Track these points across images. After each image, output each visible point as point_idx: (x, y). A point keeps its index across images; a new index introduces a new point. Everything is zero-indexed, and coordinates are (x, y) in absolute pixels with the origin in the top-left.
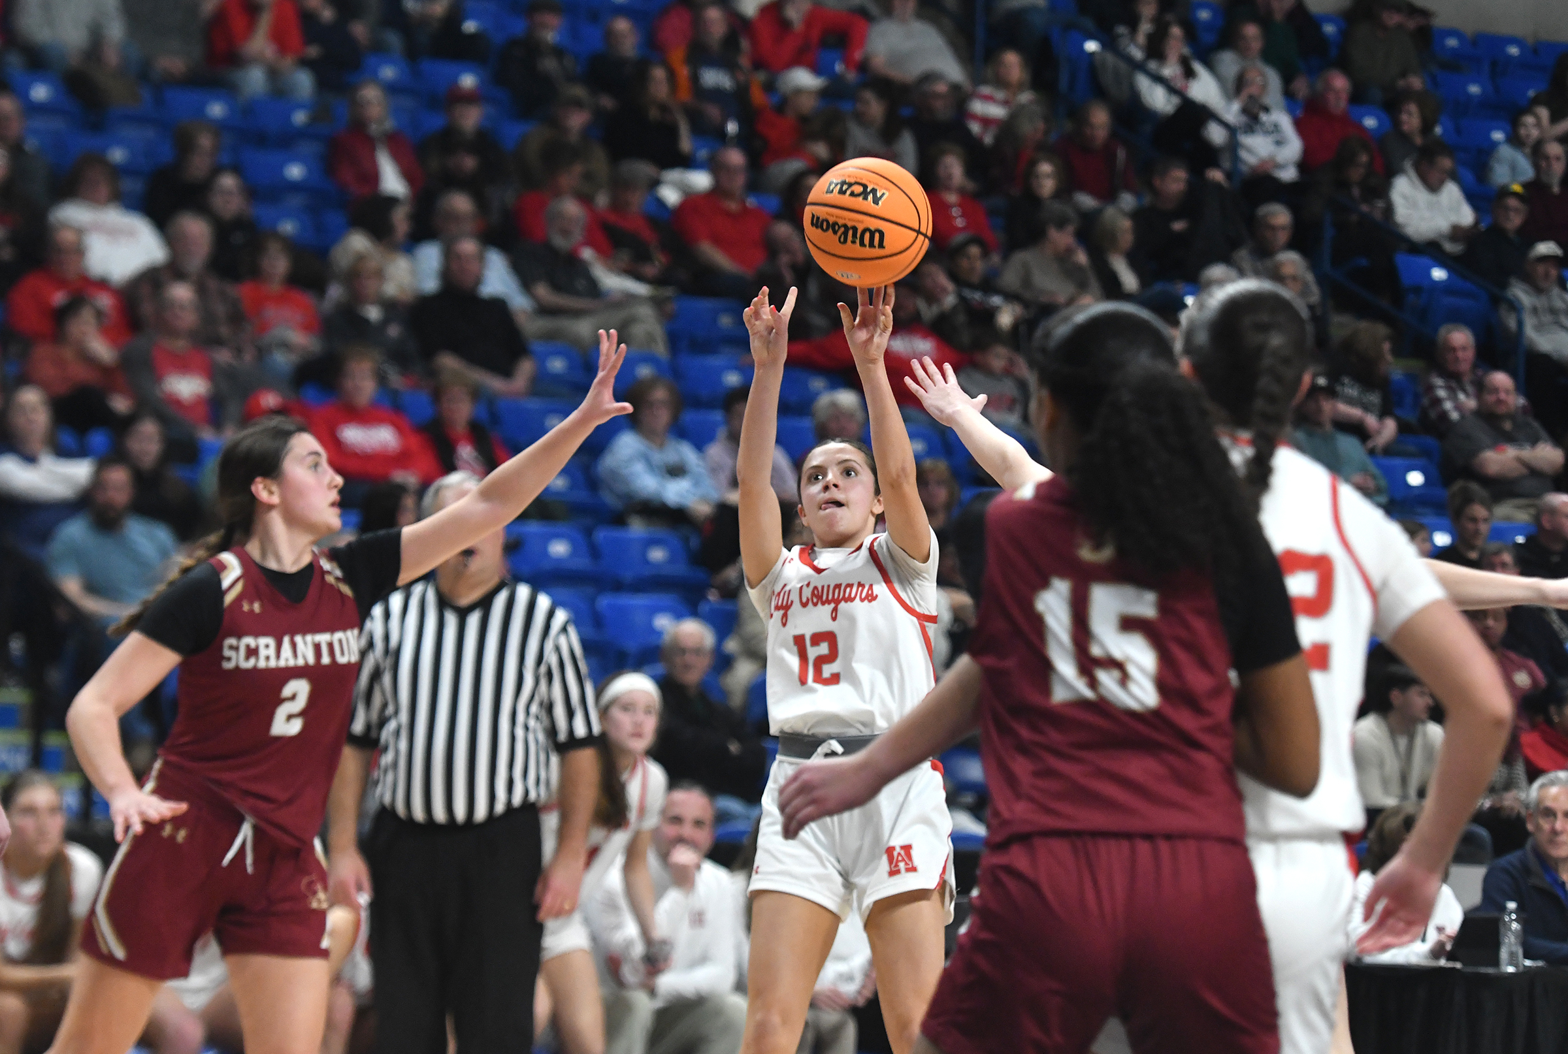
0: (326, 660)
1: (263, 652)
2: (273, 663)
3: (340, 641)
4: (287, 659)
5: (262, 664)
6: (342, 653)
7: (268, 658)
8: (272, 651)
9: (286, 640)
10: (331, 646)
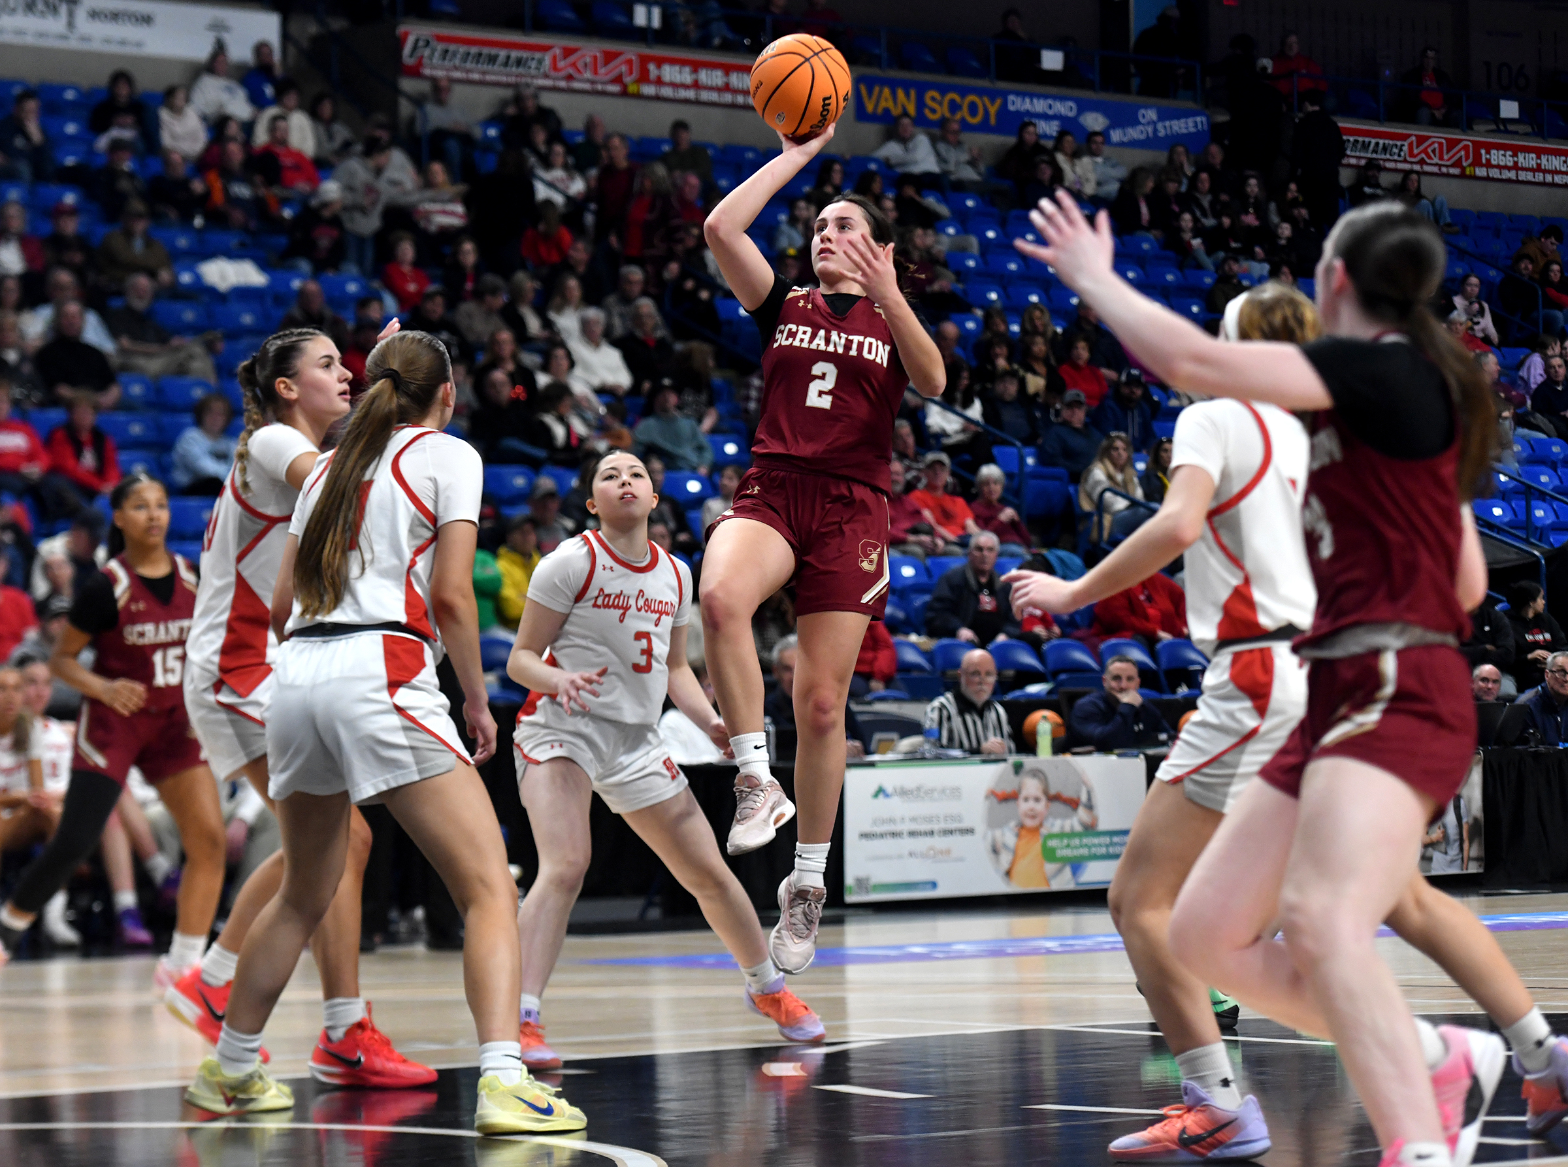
0: (853, 353)
1: (800, 336)
2: (805, 345)
3: (871, 344)
4: (819, 343)
5: (797, 343)
6: (870, 352)
7: (802, 340)
8: (807, 337)
9: (822, 333)
10: (861, 345)
